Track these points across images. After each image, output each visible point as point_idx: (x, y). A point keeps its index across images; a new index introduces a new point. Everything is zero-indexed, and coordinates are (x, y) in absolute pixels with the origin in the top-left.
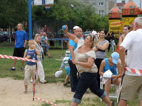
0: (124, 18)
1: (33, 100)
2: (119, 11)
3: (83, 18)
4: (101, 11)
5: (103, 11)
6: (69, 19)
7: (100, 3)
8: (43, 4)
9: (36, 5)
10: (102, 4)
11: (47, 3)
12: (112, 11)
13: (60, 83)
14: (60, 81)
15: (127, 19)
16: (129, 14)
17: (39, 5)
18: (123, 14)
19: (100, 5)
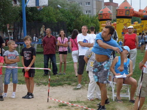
0: (118, 19)
1: (48, 102)
2: (110, 12)
3: (71, 19)
4: (88, 12)
5: (90, 11)
6: (57, 20)
7: (86, 3)
8: (36, 6)
9: (29, 6)
10: (89, 3)
11: (41, 4)
12: (102, 12)
13: (67, 86)
14: (66, 84)
15: (121, 20)
16: (124, 15)
17: (32, 6)
18: (118, 15)
19: (87, 5)
